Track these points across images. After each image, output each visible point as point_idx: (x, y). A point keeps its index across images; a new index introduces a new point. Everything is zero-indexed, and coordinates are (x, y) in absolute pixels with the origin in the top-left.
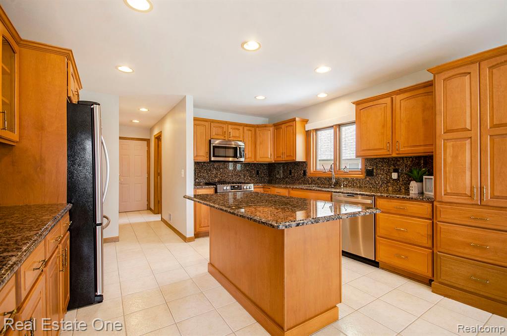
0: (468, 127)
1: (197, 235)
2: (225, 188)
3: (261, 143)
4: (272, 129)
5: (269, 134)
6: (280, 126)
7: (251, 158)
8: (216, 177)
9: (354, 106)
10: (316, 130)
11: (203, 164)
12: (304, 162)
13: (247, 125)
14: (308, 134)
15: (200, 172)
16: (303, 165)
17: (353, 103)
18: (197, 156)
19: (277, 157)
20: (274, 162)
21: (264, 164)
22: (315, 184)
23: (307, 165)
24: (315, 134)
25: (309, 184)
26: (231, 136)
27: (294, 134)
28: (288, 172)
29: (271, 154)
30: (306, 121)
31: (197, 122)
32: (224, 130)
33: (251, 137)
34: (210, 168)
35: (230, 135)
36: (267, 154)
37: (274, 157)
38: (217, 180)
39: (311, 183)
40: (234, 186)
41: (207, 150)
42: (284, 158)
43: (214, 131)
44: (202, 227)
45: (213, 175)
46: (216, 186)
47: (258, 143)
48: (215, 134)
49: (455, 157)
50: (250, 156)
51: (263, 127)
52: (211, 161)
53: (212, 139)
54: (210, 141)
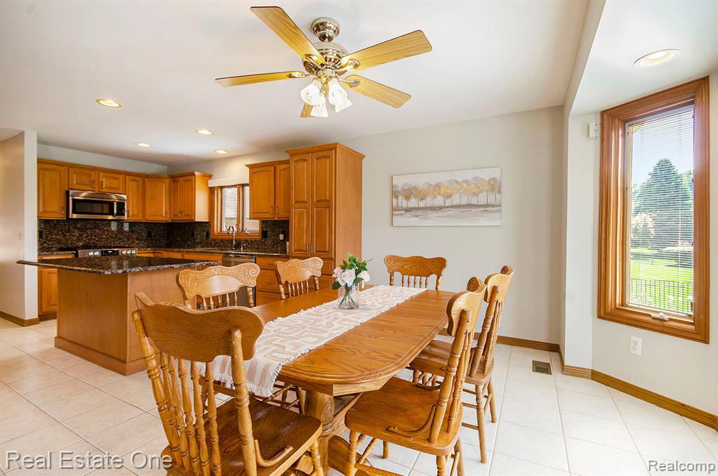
0: (306, 200)
1: (44, 316)
2: (90, 254)
3: (152, 198)
4: (167, 181)
5: (164, 187)
6: (178, 179)
7: (137, 216)
8: (79, 240)
9: (248, 169)
10: (222, 188)
11: (56, 222)
12: (207, 222)
13: (129, 174)
14: (212, 190)
15: (51, 233)
16: (206, 226)
17: (247, 166)
18: (44, 212)
19: (174, 216)
20: (170, 221)
21: (160, 223)
22: (218, 247)
23: (210, 225)
24: (219, 191)
25: (213, 247)
26: (104, 186)
27: (193, 190)
28: (190, 233)
29: (166, 213)
30: (210, 177)
31: (44, 166)
32: (92, 179)
33: (138, 189)
34: (69, 228)
35: (102, 185)
36: (160, 211)
37: (170, 215)
38: (81, 244)
39: (214, 246)
40: (106, 252)
41: (63, 203)
42: (182, 218)
43: (75, 179)
44: (52, 305)
45: (75, 238)
46: (77, 251)
47: (148, 197)
48: (77, 183)
49: (299, 222)
50: (135, 212)
51: (155, 178)
52: (69, 219)
53: (71, 189)
54: (68, 192)
